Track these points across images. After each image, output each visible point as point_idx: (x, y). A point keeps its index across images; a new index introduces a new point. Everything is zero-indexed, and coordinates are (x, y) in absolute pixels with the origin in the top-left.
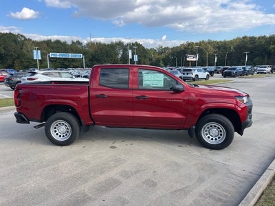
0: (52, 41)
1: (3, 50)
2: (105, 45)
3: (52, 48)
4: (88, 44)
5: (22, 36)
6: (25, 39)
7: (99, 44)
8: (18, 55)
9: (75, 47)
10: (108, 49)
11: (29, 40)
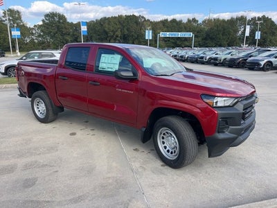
0: (169, 20)
1: (126, 31)
2: (224, 21)
3: (167, 27)
4: (204, 22)
5: (143, 17)
6: (145, 20)
7: (217, 21)
8: (138, 35)
9: (190, 25)
10: (225, 25)
11: (148, 20)
